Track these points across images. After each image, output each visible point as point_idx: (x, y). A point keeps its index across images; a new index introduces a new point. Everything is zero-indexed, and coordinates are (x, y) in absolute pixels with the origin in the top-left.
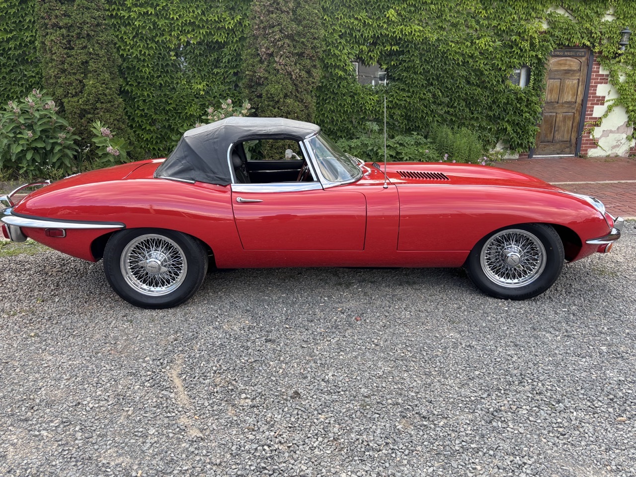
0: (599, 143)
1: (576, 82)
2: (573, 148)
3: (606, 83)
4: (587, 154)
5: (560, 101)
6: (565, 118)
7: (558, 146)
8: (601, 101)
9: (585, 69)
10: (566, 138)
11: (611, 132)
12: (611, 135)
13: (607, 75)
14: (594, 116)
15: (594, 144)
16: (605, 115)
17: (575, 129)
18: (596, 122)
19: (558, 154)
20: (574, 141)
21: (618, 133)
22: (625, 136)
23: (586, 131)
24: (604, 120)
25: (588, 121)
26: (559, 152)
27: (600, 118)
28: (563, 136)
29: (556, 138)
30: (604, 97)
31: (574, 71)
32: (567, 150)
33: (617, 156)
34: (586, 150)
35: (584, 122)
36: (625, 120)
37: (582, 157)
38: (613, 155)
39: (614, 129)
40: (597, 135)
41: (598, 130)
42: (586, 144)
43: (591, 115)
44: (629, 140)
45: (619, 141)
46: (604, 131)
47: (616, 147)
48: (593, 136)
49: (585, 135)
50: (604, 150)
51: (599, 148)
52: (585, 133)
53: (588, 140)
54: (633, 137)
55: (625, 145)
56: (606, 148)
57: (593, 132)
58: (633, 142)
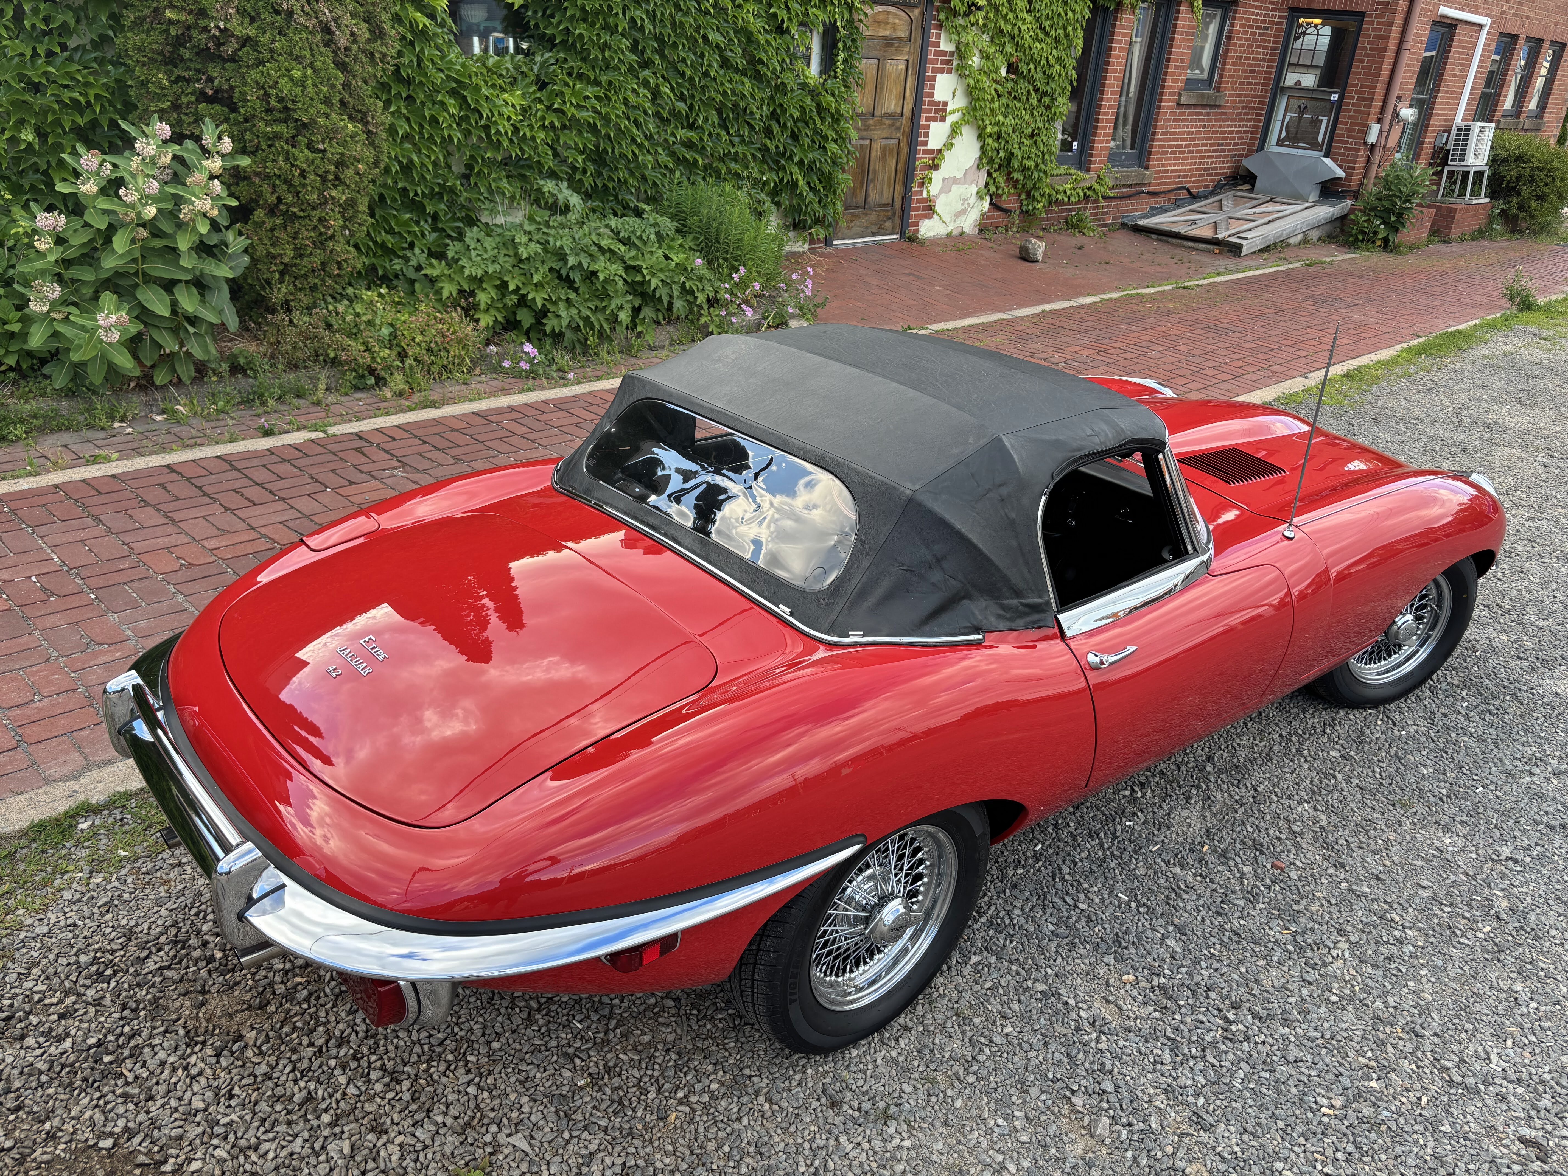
0: (938, 208)
1: (902, 66)
2: (897, 221)
3: (950, 71)
4: (917, 231)
5: (877, 113)
6: (884, 149)
7: (873, 217)
8: (940, 112)
9: (917, 35)
10: (886, 198)
11: (955, 181)
12: (954, 188)
13: (952, 54)
14: (930, 146)
15: (930, 211)
16: (949, 146)
17: (900, 176)
18: (934, 159)
19: (874, 234)
20: (898, 204)
21: (965, 183)
22: (974, 189)
23: (918, 180)
24: (946, 154)
25: (922, 159)
26: (875, 230)
27: (940, 151)
28: (881, 194)
29: (870, 199)
30: (945, 104)
31: (900, 40)
32: (888, 224)
33: (962, 234)
34: (917, 224)
35: (915, 159)
36: (976, 154)
37: (912, 239)
38: (955, 233)
39: (959, 175)
40: (934, 188)
41: (937, 177)
42: (917, 209)
43: (925, 143)
44: (981, 198)
45: (965, 200)
46: (943, 179)
47: (961, 213)
48: (928, 192)
49: (915, 189)
50: (944, 222)
51: (936, 217)
52: (915, 185)
53: (920, 201)
54: (986, 191)
55: (975, 209)
56: (947, 218)
57: (927, 184)
58: (987, 202)
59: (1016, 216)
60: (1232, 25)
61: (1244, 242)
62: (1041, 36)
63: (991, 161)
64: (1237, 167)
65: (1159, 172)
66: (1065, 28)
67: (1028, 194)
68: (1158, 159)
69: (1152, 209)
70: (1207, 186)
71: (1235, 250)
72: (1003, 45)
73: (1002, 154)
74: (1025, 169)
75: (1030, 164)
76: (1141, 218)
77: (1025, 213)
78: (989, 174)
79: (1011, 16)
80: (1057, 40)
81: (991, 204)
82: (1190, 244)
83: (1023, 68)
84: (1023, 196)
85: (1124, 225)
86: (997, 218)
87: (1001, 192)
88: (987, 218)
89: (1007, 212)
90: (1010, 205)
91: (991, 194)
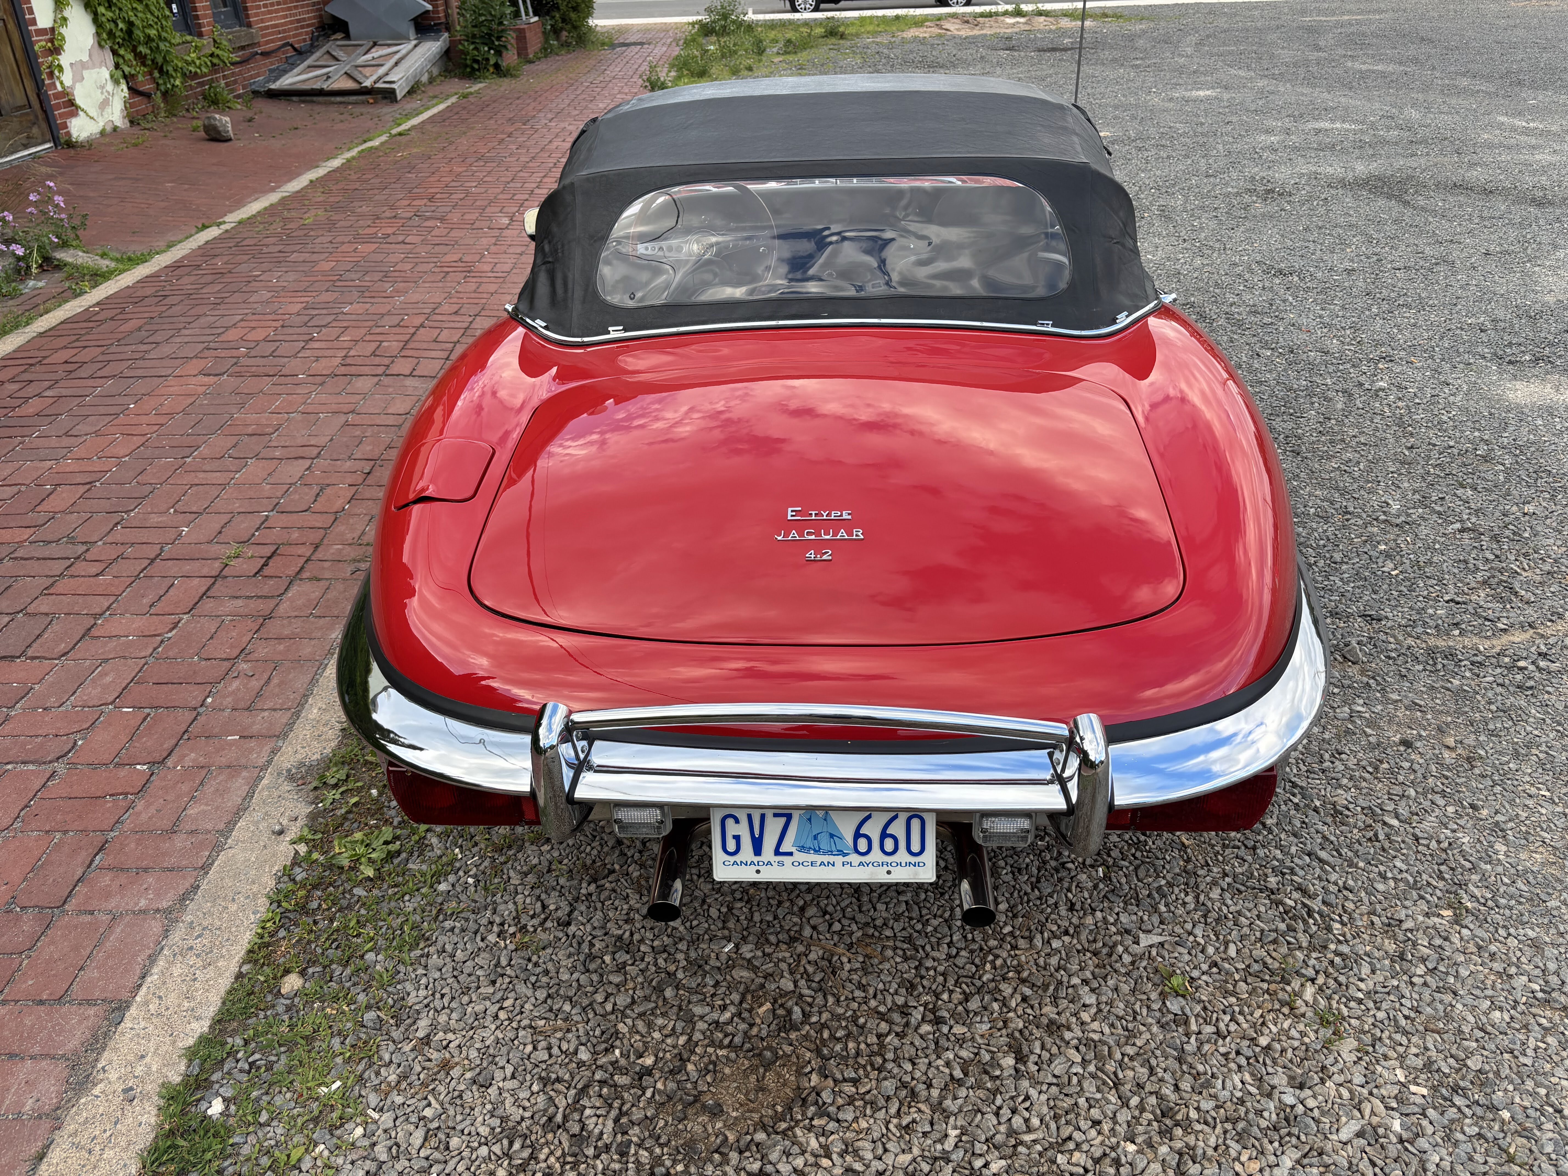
0: (79, 101)
2: (44, 125)
4: (69, 134)
7: (15, 124)
10: (18, 99)
11: (83, 65)
12: (86, 73)
14: (41, 24)
15: (72, 107)
16: (61, 21)
17: (24, 69)
18: (52, 41)
19: (26, 147)
20: (36, 104)
21: (94, 67)
22: (105, 74)
23: (45, 69)
24: (62, 32)
25: (39, 43)
26: (24, 141)
27: (53, 29)
28: (12, 94)
29: (3, 103)
32: (35, 131)
33: (115, 129)
34: (65, 126)
35: (33, 44)
36: (92, 30)
37: (70, 144)
38: (109, 129)
39: (85, 58)
40: (67, 78)
41: (65, 60)
42: (58, 106)
43: (34, 22)
44: (117, 82)
45: (102, 87)
46: (71, 64)
47: (104, 104)
48: (61, 83)
49: (47, 82)
50: (92, 118)
51: (81, 113)
52: (44, 76)
53: (58, 96)
54: (119, 73)
55: (116, 98)
56: (93, 112)
57: (56, 73)
58: (124, 86)
59: (158, 97)
61: (393, 86)
63: (111, 34)
64: (321, 16)
65: (262, 29)
67: (161, 71)
68: (257, 15)
69: (271, 71)
70: (304, 40)
71: (388, 95)
73: (121, 25)
74: (149, 39)
75: (153, 32)
76: (268, 82)
77: (165, 94)
78: (115, 53)
81: (129, 88)
82: (339, 99)
84: (156, 74)
85: (256, 93)
86: (143, 105)
87: (133, 72)
88: (132, 105)
89: (147, 95)
90: (148, 87)
91: (125, 77)
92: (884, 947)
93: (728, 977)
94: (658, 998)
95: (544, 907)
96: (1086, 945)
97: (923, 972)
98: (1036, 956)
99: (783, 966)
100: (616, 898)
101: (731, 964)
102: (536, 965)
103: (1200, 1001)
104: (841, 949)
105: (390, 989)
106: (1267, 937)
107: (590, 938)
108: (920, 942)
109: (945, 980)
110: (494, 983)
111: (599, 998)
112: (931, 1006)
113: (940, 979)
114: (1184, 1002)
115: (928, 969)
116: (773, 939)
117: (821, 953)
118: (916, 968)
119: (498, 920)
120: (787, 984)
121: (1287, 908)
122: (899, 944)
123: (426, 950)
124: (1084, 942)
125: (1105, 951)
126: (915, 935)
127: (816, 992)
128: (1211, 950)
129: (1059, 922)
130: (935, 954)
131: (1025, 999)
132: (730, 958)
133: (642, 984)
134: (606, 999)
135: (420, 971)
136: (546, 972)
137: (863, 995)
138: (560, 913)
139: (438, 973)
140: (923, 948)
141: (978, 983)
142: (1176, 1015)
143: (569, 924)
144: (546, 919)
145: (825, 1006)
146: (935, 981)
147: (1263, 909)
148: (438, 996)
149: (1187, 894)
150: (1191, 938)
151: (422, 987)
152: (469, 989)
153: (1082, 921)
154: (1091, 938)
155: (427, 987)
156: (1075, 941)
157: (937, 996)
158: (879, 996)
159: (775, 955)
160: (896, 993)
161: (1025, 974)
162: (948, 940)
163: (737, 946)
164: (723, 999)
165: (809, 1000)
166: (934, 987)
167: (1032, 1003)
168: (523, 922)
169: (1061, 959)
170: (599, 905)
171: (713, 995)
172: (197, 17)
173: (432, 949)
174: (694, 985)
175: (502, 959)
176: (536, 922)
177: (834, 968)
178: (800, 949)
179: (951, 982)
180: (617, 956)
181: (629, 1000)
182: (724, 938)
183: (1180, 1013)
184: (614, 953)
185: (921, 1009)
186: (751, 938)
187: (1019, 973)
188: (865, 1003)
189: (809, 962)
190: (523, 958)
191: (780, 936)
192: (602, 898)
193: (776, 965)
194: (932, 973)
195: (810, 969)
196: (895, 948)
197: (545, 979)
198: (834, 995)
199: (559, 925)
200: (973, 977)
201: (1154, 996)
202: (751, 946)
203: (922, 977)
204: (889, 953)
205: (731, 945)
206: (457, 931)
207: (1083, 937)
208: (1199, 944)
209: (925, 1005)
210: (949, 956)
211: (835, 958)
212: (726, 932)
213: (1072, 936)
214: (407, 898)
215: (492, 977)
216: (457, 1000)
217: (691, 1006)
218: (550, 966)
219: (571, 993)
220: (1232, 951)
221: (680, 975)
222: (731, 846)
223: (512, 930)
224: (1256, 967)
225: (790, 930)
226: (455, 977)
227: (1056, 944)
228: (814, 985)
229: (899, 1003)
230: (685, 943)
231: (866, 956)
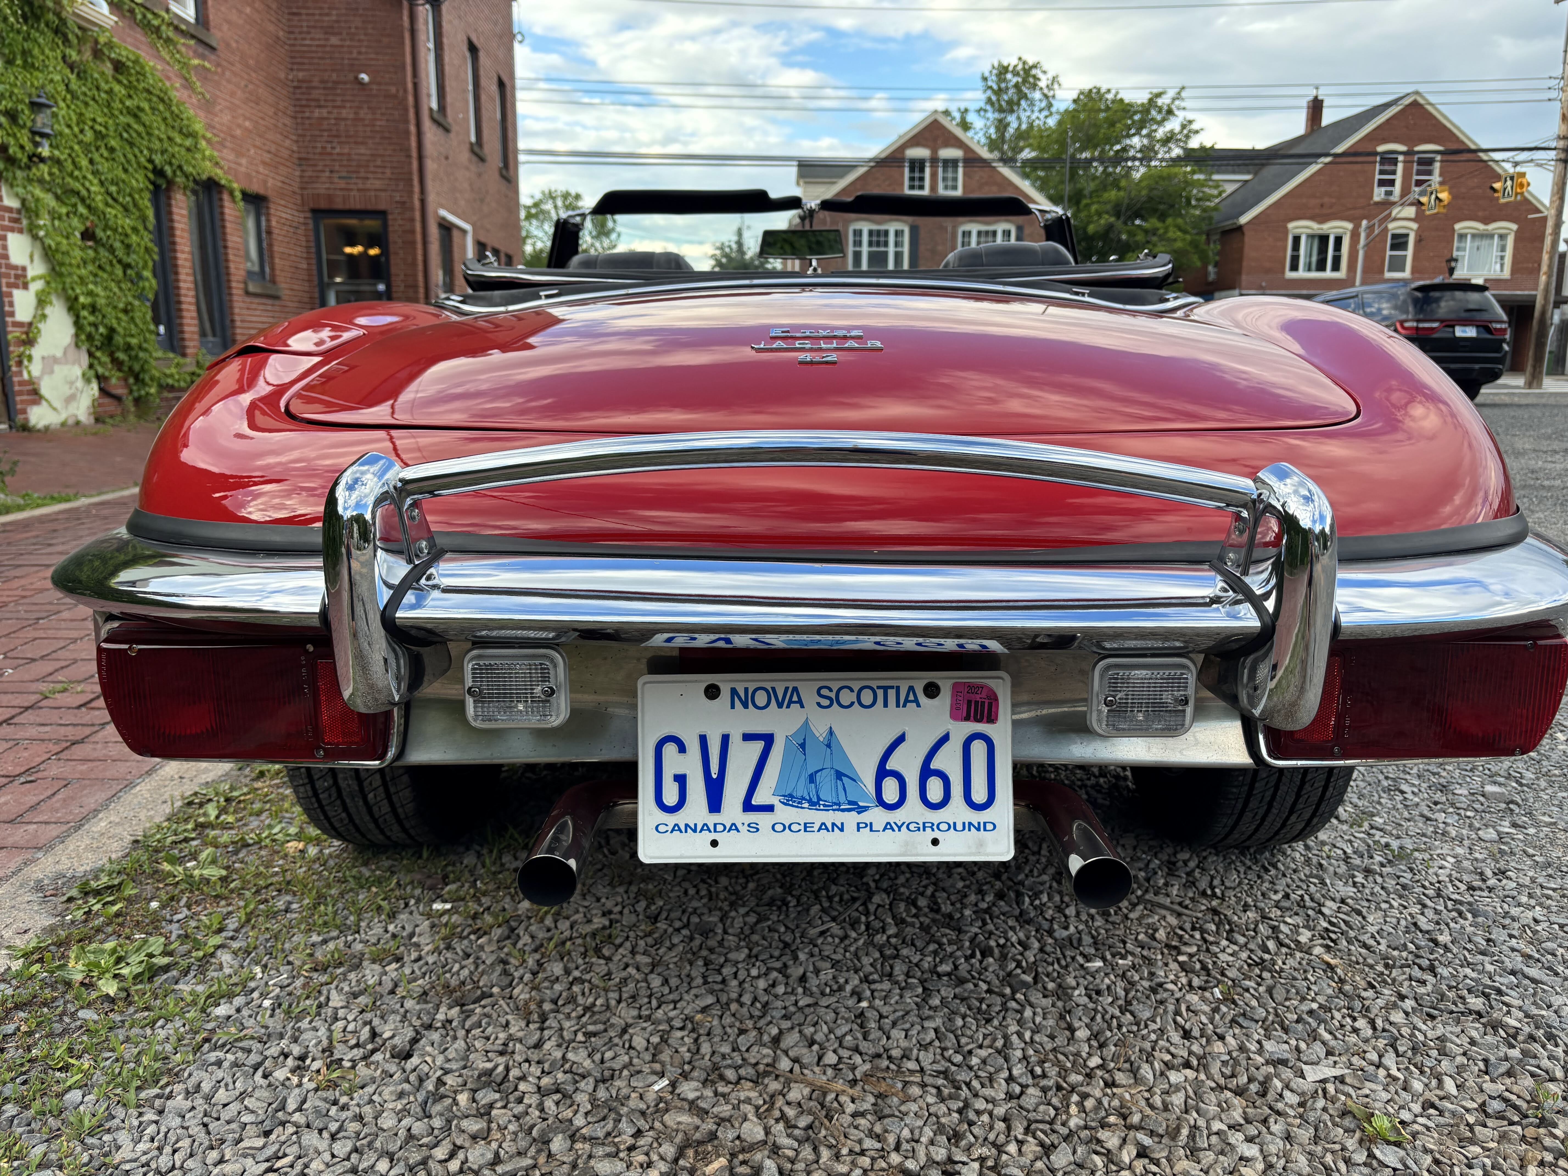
0: (44, 391)
3: (21, 231)
4: (27, 420)
8: (21, 280)
11: (55, 360)
12: (57, 368)
13: (19, 211)
14: (19, 317)
15: (36, 396)
16: (40, 318)
18: (27, 333)
21: (66, 363)
22: (77, 371)
23: (14, 357)
24: (39, 328)
25: (13, 333)
27: (30, 324)
30: (24, 269)
33: (78, 423)
34: (24, 412)
35: (6, 333)
36: (71, 330)
37: (25, 428)
38: (71, 422)
39: (59, 354)
40: (35, 369)
41: (37, 352)
42: (21, 393)
43: (12, 314)
44: (88, 381)
45: (72, 383)
46: (43, 358)
47: (70, 399)
48: (29, 372)
49: (14, 369)
50: (55, 409)
51: (44, 403)
52: (12, 363)
53: (22, 383)
54: (91, 373)
55: (84, 395)
56: (57, 404)
57: (26, 363)
58: (95, 386)
59: (129, 402)
60: (268, 221)
62: (110, 201)
63: (90, 337)
66: (130, 195)
67: (137, 378)
72: (75, 206)
73: (102, 330)
74: (128, 347)
75: (134, 341)
77: (137, 400)
78: (91, 355)
79: (76, 173)
80: (126, 209)
81: (100, 389)
83: (100, 233)
84: (131, 380)
86: (110, 406)
87: (107, 374)
88: (100, 405)
89: (118, 398)
90: (120, 391)
91: (98, 377)
92: (906, 1083)
93: (657, 1125)
94: (539, 1151)
95: (374, 1034)
96: (1222, 1081)
97: (972, 1115)
98: (1147, 1095)
99: (748, 1109)
100: (489, 1024)
101: (662, 1106)
102: (345, 1107)
103: (1426, 1151)
104: (839, 1085)
105: (89, 1141)
106: (1496, 1068)
107: (439, 1073)
108: (963, 1076)
109: (1009, 1128)
110: (267, 1134)
111: (440, 1153)
112: (990, 1163)
113: (1001, 1126)
114: (1402, 1153)
115: (978, 1113)
116: (730, 1074)
117: (806, 1091)
118: (960, 1111)
119: (296, 1050)
120: (753, 1131)
121: (1512, 1031)
122: (928, 1080)
123: (168, 1090)
124: (1217, 1076)
125: (1254, 1087)
126: (953, 1068)
127: (800, 1142)
128: (1417, 1086)
129: (1172, 1049)
130: (988, 1092)
131: (1142, 1153)
132: (661, 1099)
133: (515, 1133)
134: (452, 1155)
135: (150, 1116)
136: (360, 1118)
137: (878, 1146)
138: (397, 1041)
139: (178, 1120)
140: (968, 1085)
141: (1064, 1131)
142: (1395, 1170)
143: (408, 1056)
144: (373, 1052)
145: (817, 1162)
146: (992, 1128)
147: (1474, 1034)
148: (168, 1149)
149: (1354, 1019)
150: (1382, 1072)
151: (145, 1138)
152: (223, 1141)
153: (1208, 1049)
154: (1228, 1071)
155: (152, 1140)
156: (1202, 1076)
157: (1000, 1149)
158: (905, 1146)
159: (733, 1095)
160: (932, 1142)
161: (1136, 1119)
162: (1005, 1074)
163: (673, 1085)
164: (647, 1154)
165: (790, 1153)
166: (992, 1137)
167: (1156, 1156)
168: (337, 1056)
169: (1187, 1097)
170: (461, 1033)
171: (631, 1149)
172: (183, 339)
173: (178, 1088)
174: (601, 1134)
175: (289, 1101)
176: (357, 1053)
177: (829, 1111)
178: (774, 1086)
179: (1018, 1131)
180: (479, 1095)
181: (490, 1156)
182: (654, 1073)
183: (1400, 1166)
184: (475, 1091)
185: (976, 1165)
186: (695, 1074)
187: (1125, 1117)
188: (882, 1157)
189: (788, 1103)
190: (325, 1100)
191: (742, 1072)
192: (468, 1024)
193: (736, 1107)
194: (985, 1118)
195: (790, 1112)
196: (923, 1085)
197: (353, 1127)
198: (830, 1147)
199: (393, 1057)
200: (1051, 1122)
201: (1351, 1143)
202: (694, 1084)
203: (971, 1124)
204: (915, 1091)
205: (665, 1082)
206: (226, 1064)
207: (1215, 1068)
208: (1395, 1079)
209: (982, 1160)
210: (1010, 1096)
211: (831, 1097)
212: (657, 1067)
213: (1197, 1071)
214: (161, 1022)
215: (267, 1125)
216: (199, 1157)
217: (592, 1162)
218: (367, 1110)
219: (393, 1147)
220: (1450, 1086)
221: (579, 1121)
222: (671, 797)
223: (316, 1065)
224: (1496, 1106)
225: (757, 1064)
226: (205, 1125)
227: (1175, 1077)
228: (797, 1132)
229: (938, 1158)
230: (591, 1080)
231: (880, 1096)
